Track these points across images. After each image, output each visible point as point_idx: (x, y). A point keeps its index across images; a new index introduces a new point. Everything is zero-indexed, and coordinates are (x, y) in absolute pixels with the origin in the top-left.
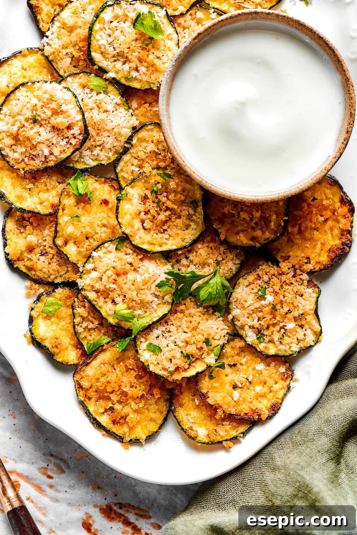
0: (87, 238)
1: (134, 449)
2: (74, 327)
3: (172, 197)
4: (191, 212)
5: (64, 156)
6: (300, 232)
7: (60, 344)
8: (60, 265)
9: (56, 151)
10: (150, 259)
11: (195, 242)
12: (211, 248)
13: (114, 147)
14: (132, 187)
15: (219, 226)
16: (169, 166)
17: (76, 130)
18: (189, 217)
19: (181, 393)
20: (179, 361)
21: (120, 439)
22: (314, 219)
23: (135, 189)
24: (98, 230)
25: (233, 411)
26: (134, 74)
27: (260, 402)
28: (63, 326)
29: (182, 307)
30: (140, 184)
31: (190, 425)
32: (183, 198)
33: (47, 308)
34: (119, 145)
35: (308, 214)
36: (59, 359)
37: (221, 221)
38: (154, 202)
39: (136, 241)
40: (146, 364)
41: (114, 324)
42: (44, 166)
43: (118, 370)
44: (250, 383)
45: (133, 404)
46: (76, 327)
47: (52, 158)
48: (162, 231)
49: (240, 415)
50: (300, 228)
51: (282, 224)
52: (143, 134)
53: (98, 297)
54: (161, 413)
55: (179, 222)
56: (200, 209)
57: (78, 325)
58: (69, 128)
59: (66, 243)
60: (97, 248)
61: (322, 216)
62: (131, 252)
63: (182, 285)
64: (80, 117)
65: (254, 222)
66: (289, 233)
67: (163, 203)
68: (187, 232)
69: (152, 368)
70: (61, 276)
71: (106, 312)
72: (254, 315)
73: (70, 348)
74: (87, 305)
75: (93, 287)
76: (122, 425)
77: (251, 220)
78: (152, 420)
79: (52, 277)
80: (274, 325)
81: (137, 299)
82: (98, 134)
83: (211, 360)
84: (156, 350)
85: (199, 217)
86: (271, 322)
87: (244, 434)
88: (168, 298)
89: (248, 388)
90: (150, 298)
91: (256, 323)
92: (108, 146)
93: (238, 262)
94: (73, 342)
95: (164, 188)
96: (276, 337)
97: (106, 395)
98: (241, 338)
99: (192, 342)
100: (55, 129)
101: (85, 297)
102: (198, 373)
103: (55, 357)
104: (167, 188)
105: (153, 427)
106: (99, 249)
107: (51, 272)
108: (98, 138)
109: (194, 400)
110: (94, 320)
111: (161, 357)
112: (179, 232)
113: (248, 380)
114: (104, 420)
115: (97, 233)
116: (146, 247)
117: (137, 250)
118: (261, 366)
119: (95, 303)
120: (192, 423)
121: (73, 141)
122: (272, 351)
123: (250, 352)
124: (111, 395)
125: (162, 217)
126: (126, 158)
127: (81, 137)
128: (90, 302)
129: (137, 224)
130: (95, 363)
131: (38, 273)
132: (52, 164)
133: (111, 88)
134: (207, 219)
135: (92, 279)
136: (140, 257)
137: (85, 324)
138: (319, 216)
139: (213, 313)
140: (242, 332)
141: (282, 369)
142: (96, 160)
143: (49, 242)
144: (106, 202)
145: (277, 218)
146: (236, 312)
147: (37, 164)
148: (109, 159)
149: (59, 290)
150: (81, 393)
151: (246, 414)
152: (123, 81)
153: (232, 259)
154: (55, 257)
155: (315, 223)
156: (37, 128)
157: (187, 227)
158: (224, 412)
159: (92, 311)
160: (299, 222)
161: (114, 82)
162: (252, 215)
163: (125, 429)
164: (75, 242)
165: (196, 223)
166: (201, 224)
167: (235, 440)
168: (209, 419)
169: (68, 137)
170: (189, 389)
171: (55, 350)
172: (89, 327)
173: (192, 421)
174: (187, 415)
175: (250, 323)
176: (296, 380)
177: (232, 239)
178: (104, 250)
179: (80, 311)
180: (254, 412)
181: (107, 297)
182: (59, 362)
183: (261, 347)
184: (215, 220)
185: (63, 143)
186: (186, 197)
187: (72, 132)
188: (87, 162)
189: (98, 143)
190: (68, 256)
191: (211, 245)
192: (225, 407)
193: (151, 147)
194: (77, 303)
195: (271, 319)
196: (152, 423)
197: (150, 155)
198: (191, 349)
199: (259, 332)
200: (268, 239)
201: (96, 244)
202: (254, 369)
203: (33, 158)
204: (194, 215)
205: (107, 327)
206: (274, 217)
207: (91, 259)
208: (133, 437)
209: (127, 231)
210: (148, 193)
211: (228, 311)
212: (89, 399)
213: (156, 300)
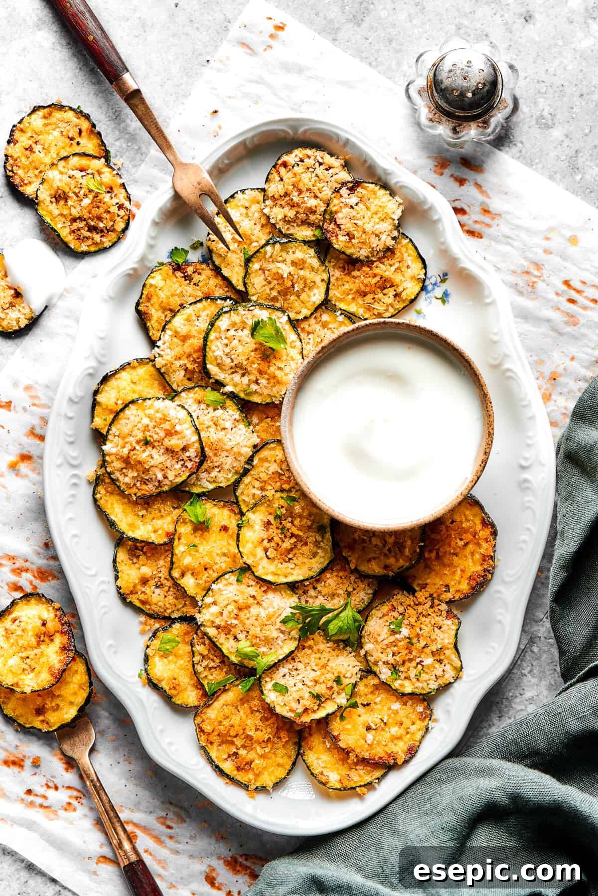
0: (206, 569)
1: (261, 798)
2: (193, 666)
3: (297, 522)
4: (319, 538)
5: (179, 480)
6: (438, 557)
7: (178, 685)
8: (176, 598)
9: (171, 475)
10: (275, 590)
11: (323, 571)
12: (341, 578)
13: (233, 468)
14: (254, 512)
15: (349, 554)
16: (293, 488)
17: (192, 453)
18: (317, 544)
19: (311, 735)
20: (308, 702)
21: (245, 787)
22: (453, 544)
23: (257, 514)
24: (218, 559)
25: (366, 755)
26: (254, 387)
27: (396, 745)
28: (181, 665)
29: (311, 642)
30: (262, 509)
31: (320, 769)
32: (309, 523)
33: (165, 645)
34: (240, 465)
35: (446, 538)
36: (178, 701)
37: (351, 548)
38: (277, 528)
39: (260, 572)
40: (272, 705)
41: (237, 662)
42: (157, 491)
43: (242, 712)
44: (385, 724)
45: (258, 748)
46: (196, 666)
47: (166, 482)
48: (287, 560)
49: (374, 759)
50: (437, 553)
51: (418, 550)
52: (264, 453)
53: (219, 633)
54: (290, 757)
55: (305, 549)
56: (328, 535)
57: (197, 664)
58: (185, 449)
59: (183, 575)
60: (217, 579)
61: (461, 540)
62: (254, 583)
63: (309, 619)
64: (195, 438)
65: (387, 548)
66: (425, 559)
67: (288, 530)
68: (314, 560)
69: (278, 710)
70: (178, 610)
71: (228, 650)
72: (389, 650)
73: (190, 688)
74: (207, 642)
75: (213, 622)
76: (247, 771)
77: (384, 546)
78: (279, 765)
79: (169, 611)
80: (410, 660)
81: (261, 635)
82: (215, 455)
83: (342, 700)
84: (282, 690)
85: (327, 544)
86: (407, 658)
87: (379, 779)
88: (295, 634)
89: (383, 730)
90: (275, 634)
91: (390, 659)
92: (226, 467)
93: (370, 591)
94: (192, 682)
95: (288, 513)
96: (412, 673)
97: (229, 739)
98: (375, 674)
99: (321, 681)
100: (169, 451)
101: (205, 634)
102: (328, 715)
103: (173, 700)
104: (292, 513)
105: (281, 773)
106: (219, 581)
107: (168, 606)
108: (215, 459)
109: (324, 743)
110: (215, 658)
111: (288, 698)
112: (306, 560)
113: (383, 721)
114: (228, 767)
115: (216, 563)
116: (269, 578)
117: (261, 581)
118: (396, 706)
119: (215, 640)
120: (323, 767)
121: (189, 465)
122: (408, 688)
123: (385, 689)
124: (235, 739)
125: (287, 544)
126: (247, 480)
127: (197, 460)
128: (210, 639)
129: (260, 553)
130: (217, 704)
131: (153, 607)
132: (166, 488)
133: (229, 403)
134: (335, 546)
135: (212, 614)
136: (263, 589)
137: (205, 663)
138: (458, 540)
139: (344, 648)
140: (375, 669)
141: (420, 709)
142: (214, 481)
143: (164, 573)
144: (225, 529)
145: (412, 543)
146: (368, 647)
147: (150, 488)
148: (228, 480)
149: (177, 626)
150: (203, 738)
151: (381, 758)
152: (242, 395)
153: (364, 589)
154: (171, 589)
155: (454, 548)
156: (149, 451)
157: (315, 555)
158: (356, 756)
159: (213, 649)
160: (437, 547)
161: (232, 396)
162: (385, 541)
163: (251, 776)
164: (192, 574)
165: (324, 550)
166: (329, 551)
167: (369, 786)
168: (341, 763)
169: (183, 460)
170: (319, 730)
171: (173, 692)
172: (210, 666)
173: (324, 765)
174: (318, 759)
175: (384, 658)
176: (436, 720)
177: (363, 568)
178: (224, 582)
179: (199, 648)
180: (389, 755)
181: (229, 633)
182: (178, 705)
183: (396, 685)
184: (345, 547)
185: (178, 466)
186: (313, 521)
187: (187, 454)
188: (205, 485)
189: (216, 464)
190: (186, 589)
191: (341, 574)
192: (358, 751)
193: (274, 468)
194: (196, 641)
195: (406, 654)
196: (280, 769)
197: (273, 476)
198: (321, 689)
199: (394, 668)
200: (402, 567)
201: (215, 575)
202: (389, 709)
203: (145, 482)
204: (322, 541)
205: (229, 666)
206: (409, 543)
207: (210, 592)
208: (258, 784)
209: (249, 562)
210: (271, 518)
211: (360, 646)
212: (211, 743)
213: (282, 635)
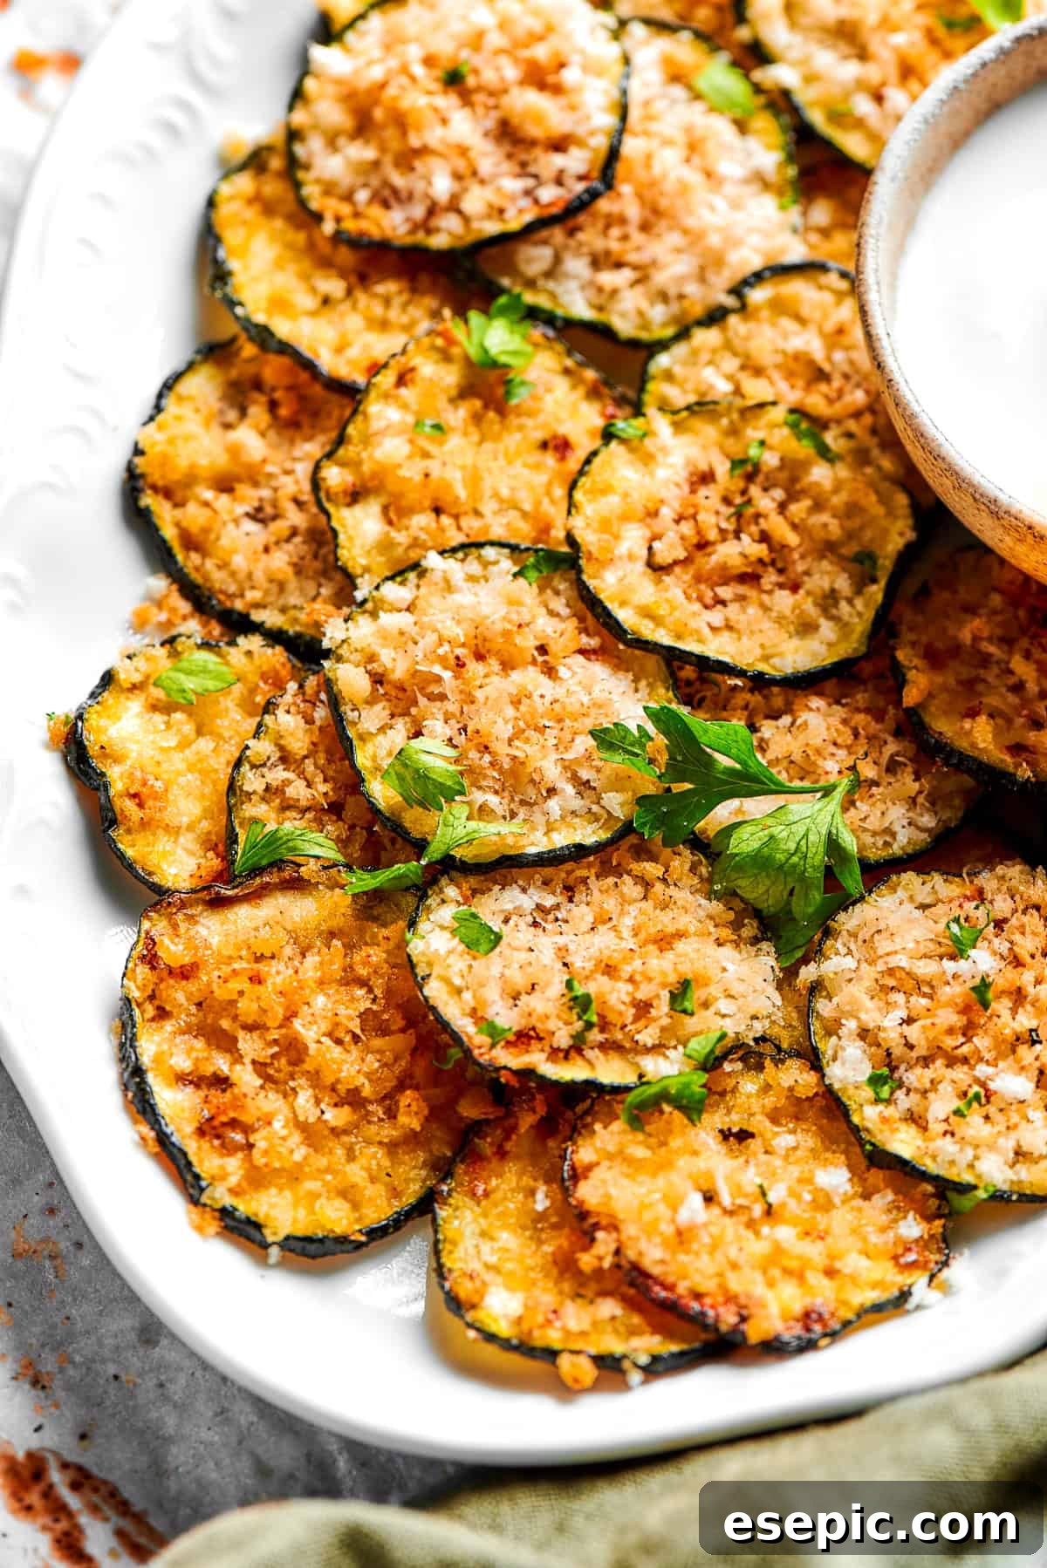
0: (438, 511)
1: (226, 1258)
2: (238, 764)
3: (798, 509)
4: (843, 584)
5: (492, 228)
7: (156, 796)
8: (298, 570)
9: (474, 201)
10: (620, 665)
12: (856, 735)
13: (681, 297)
14: (678, 427)
15: (916, 661)
16: (839, 422)
17: (575, 161)
18: (829, 601)
19: (502, 1154)
20: (546, 1005)
21: (188, 1181)
23: (685, 439)
24: (488, 507)
25: (652, 1255)
26: (863, 106)
27: (771, 1284)
28: (202, 759)
29: (652, 869)
30: (710, 431)
31: (475, 1266)
32: (835, 532)
33: (182, 677)
34: (699, 297)
36: (131, 847)
37: (935, 659)
38: (727, 501)
39: (606, 583)
40: (421, 971)
41: (382, 804)
42: (409, 240)
43: (312, 960)
44: (769, 1211)
45: (304, 1099)
46: (245, 768)
47: (450, 223)
48: (709, 601)
49: (670, 1288)
52: (797, 288)
53: (371, 701)
54: (395, 1193)
55: (784, 601)
56: (876, 592)
57: (253, 767)
58: (559, 145)
59: (355, 496)
60: (454, 550)
62: (565, 611)
63: (688, 786)
64: (609, 120)
67: (758, 516)
69: (434, 991)
70: (283, 610)
71: (374, 758)
72: (899, 998)
73: (187, 840)
74: (321, 714)
75: (372, 658)
76: (228, 1149)
78: (347, 1193)
79: (251, 595)
80: (952, 1062)
81: (502, 749)
82: (645, 227)
83: (666, 1068)
84: (481, 940)
85: (860, 612)
86: (949, 1042)
87: (656, 1368)
88: (617, 803)
89: (751, 1224)
90: (552, 772)
91: (890, 1024)
92: (661, 278)
93: (928, 821)
94: (205, 825)
95: (783, 476)
96: (941, 1106)
97: (225, 1024)
98: (814, 1060)
99: (626, 970)
100: (508, 134)
101: (328, 685)
102: (591, 1085)
103: (116, 833)
104: (794, 480)
105: (337, 1218)
106: (460, 555)
107: (259, 576)
108: (637, 237)
109: (532, 1193)
110: (319, 778)
111: (493, 966)
112: (768, 625)
113: (764, 1194)
114: (173, 1102)
115: (477, 513)
116: (625, 616)
117: (592, 609)
118: (835, 1177)
119: (351, 715)
120: (488, 1267)
121: (548, 194)
122: (904, 1143)
124: (241, 1035)
125: (731, 553)
126: (706, 338)
127: (580, 187)
128: (335, 702)
129: (633, 539)
130: (243, 915)
131: (209, 565)
132: (439, 241)
134: (883, 629)
135: (384, 636)
136: (586, 641)
137: (278, 775)
139: (755, 941)
140: (827, 1047)
141: (912, 1228)
142: (600, 309)
143: (296, 482)
144: (561, 446)
146: (836, 963)
147: (394, 224)
148: (645, 326)
149: (254, 642)
151: (698, 1296)
152: (817, 118)
153: (913, 801)
154: (297, 540)
156: (447, 102)
157: (806, 628)
158: (617, 1252)
159: (328, 752)
161: (781, 103)
163: (234, 1165)
164: (385, 509)
165: (843, 626)
166: (855, 636)
167: (610, 1369)
168: (555, 1272)
169: (536, 176)
171: (129, 806)
172: (290, 792)
173: (493, 1259)
174: (484, 1234)
175: (871, 1014)
176: (946, 1289)
177: (944, 726)
178: (473, 567)
179: (287, 722)
180: (730, 1298)
181: (406, 713)
182: (121, 856)
183: (868, 1115)
184: (913, 644)
185: (514, 185)
186: (850, 536)
187: (558, 160)
188: (565, 299)
189: (633, 257)
190: (342, 538)
191: (861, 719)
193: (810, 343)
194: (288, 698)
195: (950, 1031)
196: (339, 1203)
197: (792, 365)
199: (887, 1074)
201: (457, 539)
202: (806, 1180)
203: (388, 197)
204: (848, 600)
205: (352, 827)
207: (412, 576)
208: (244, 1208)
209: (588, 538)
210: (722, 469)
211: (811, 951)
212: (162, 1014)
213: (570, 790)
